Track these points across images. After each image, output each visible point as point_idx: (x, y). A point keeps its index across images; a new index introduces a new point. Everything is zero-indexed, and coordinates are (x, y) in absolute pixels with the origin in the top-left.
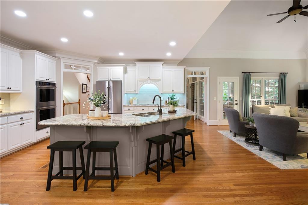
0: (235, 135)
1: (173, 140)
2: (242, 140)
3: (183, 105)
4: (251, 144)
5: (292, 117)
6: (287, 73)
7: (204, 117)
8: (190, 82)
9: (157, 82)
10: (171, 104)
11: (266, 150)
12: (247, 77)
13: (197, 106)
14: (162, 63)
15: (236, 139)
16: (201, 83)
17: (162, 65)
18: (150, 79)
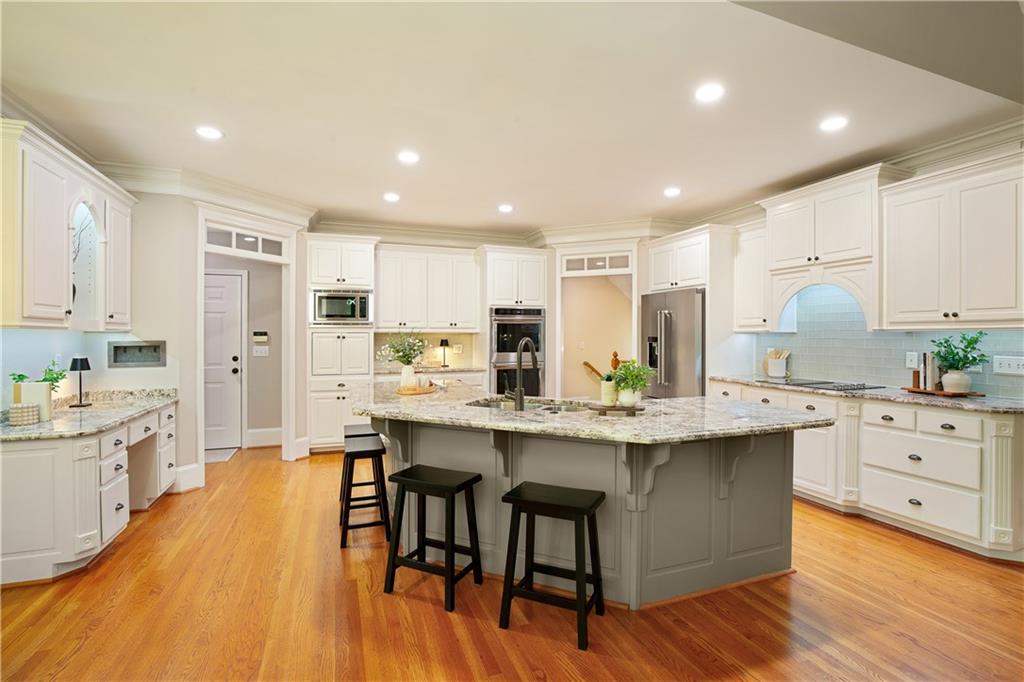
17: (876, 180)
18: (817, 262)
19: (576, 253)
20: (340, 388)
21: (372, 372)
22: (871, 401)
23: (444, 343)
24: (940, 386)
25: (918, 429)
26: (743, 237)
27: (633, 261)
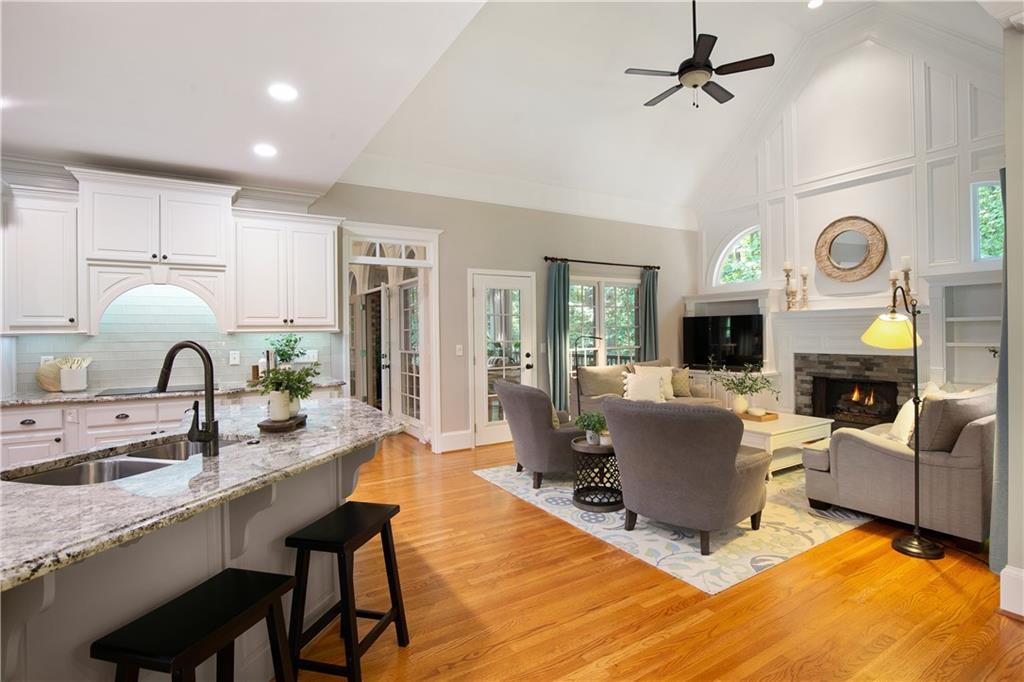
0: (539, 480)
1: (287, 599)
2: (561, 495)
3: (335, 381)
4: (596, 508)
5: (681, 401)
6: (658, 268)
7: (422, 422)
8: (363, 289)
9: (205, 278)
10: (278, 386)
11: (646, 526)
12: (557, 275)
13: (393, 382)
14: (233, 190)
15: (542, 497)
16: (406, 292)
17: (230, 200)
18: (166, 261)
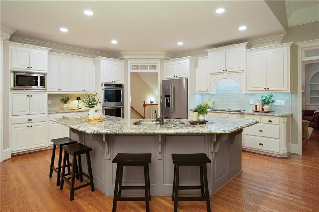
9: (238, 75)
14: (245, 44)
17: (245, 47)
18: (227, 71)
19: (136, 62)
20: (29, 122)
21: (47, 112)
22: (247, 115)
23: (78, 98)
24: (263, 109)
25: (261, 122)
26: (199, 61)
27: (158, 67)
